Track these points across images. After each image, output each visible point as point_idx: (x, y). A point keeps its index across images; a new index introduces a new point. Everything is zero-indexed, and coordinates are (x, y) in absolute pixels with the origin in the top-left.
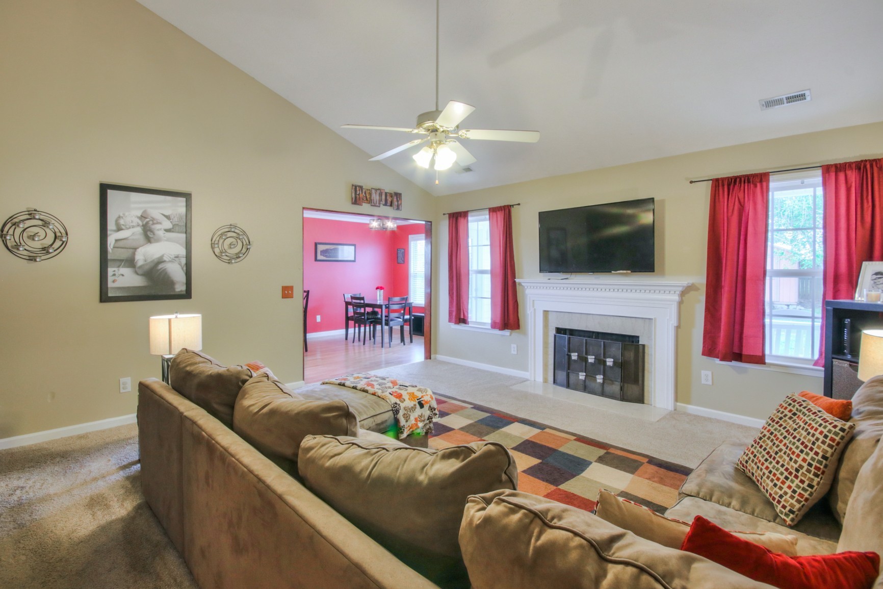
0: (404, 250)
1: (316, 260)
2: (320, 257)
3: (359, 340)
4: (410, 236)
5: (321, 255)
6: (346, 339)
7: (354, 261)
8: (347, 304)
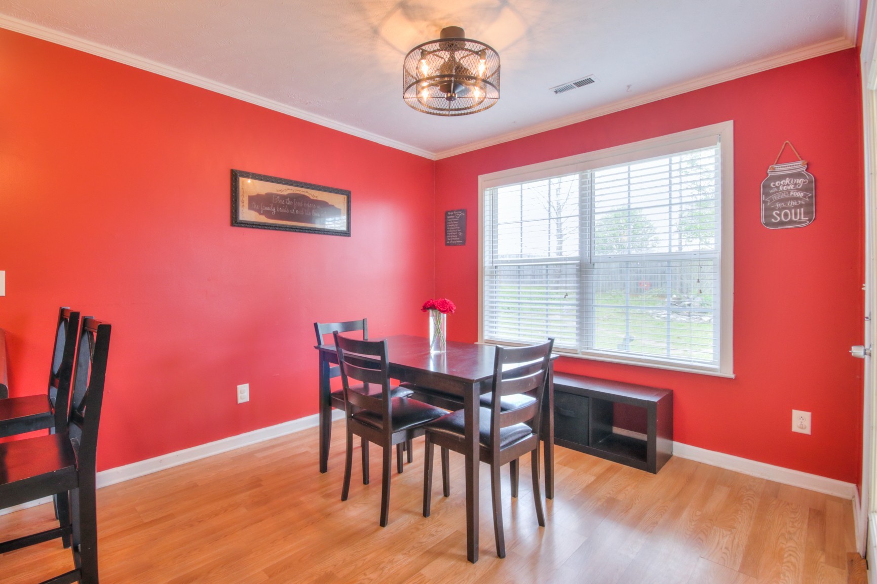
0: (465, 211)
1: (235, 221)
2: (246, 214)
3: (366, 480)
4: (481, 179)
5: (251, 207)
6: (324, 468)
7: (347, 234)
8: (326, 357)
